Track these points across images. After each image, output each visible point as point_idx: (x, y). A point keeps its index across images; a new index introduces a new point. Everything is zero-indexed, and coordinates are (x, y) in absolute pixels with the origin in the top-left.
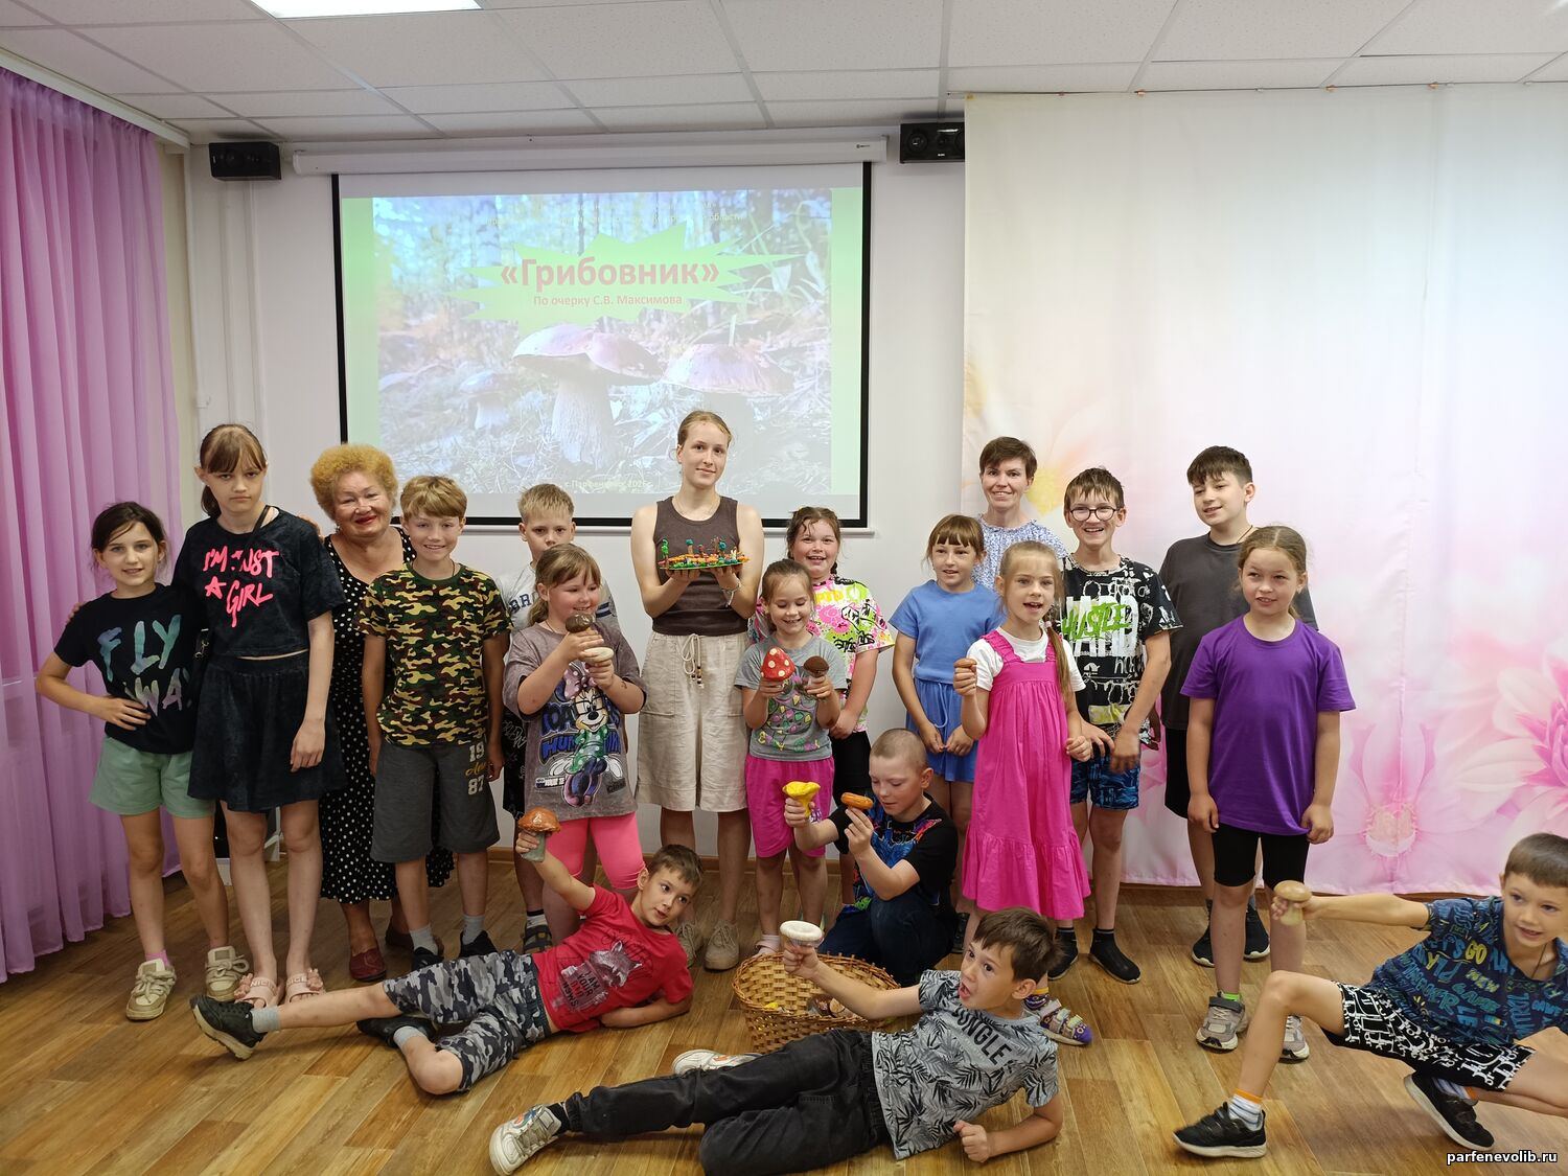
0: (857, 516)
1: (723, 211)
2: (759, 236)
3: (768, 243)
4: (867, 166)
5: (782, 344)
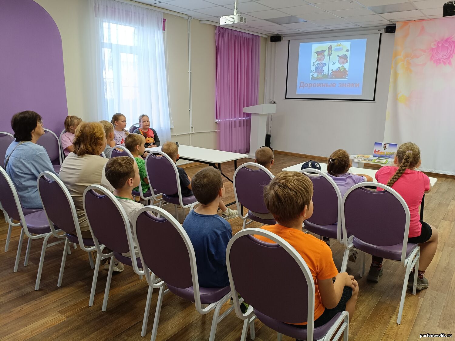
0: (373, 99)
4: (381, 34)
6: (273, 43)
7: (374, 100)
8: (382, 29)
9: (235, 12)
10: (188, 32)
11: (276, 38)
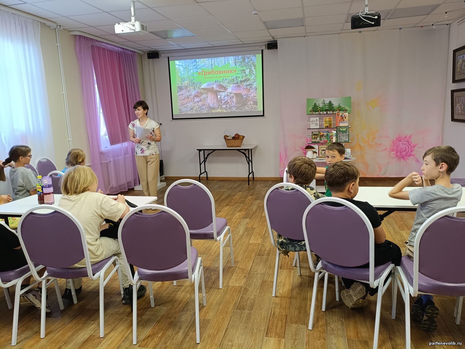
1: (237, 60)
2: (243, 64)
3: (245, 65)
4: (262, 50)
5: (248, 84)
6: (151, 60)
7: (263, 116)
8: (263, 45)
9: (133, 18)
10: (57, 44)
11: (154, 55)
